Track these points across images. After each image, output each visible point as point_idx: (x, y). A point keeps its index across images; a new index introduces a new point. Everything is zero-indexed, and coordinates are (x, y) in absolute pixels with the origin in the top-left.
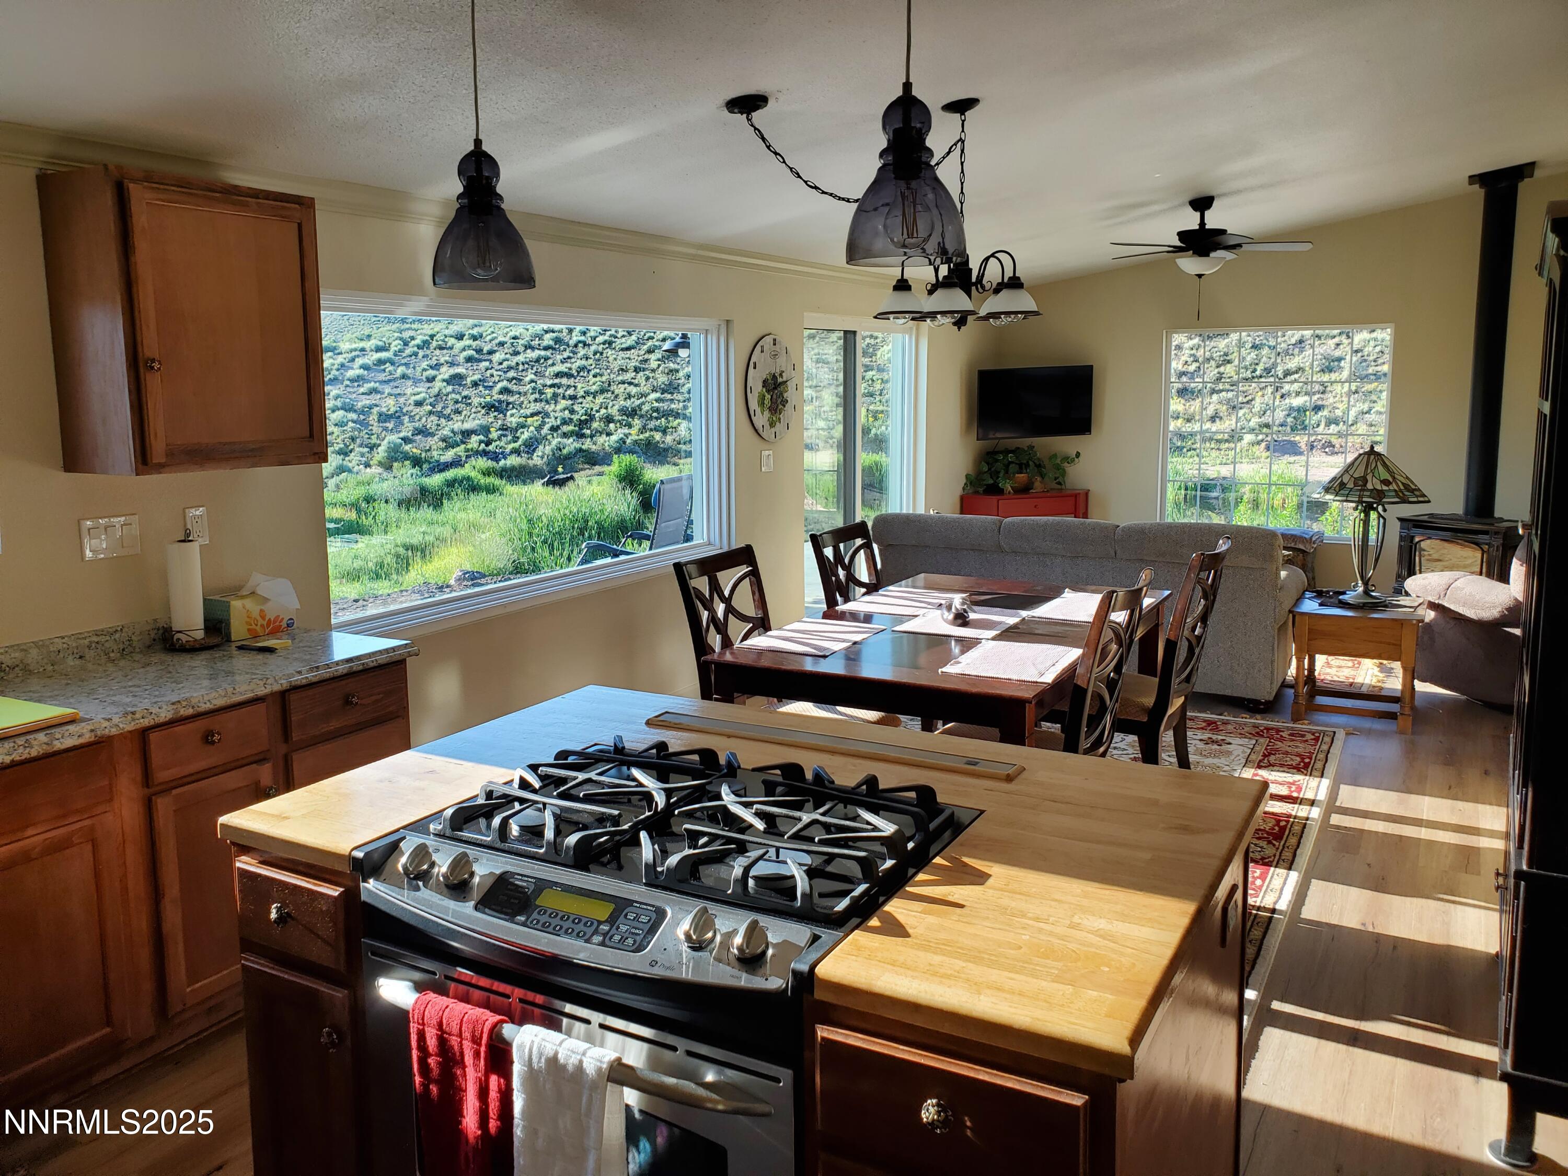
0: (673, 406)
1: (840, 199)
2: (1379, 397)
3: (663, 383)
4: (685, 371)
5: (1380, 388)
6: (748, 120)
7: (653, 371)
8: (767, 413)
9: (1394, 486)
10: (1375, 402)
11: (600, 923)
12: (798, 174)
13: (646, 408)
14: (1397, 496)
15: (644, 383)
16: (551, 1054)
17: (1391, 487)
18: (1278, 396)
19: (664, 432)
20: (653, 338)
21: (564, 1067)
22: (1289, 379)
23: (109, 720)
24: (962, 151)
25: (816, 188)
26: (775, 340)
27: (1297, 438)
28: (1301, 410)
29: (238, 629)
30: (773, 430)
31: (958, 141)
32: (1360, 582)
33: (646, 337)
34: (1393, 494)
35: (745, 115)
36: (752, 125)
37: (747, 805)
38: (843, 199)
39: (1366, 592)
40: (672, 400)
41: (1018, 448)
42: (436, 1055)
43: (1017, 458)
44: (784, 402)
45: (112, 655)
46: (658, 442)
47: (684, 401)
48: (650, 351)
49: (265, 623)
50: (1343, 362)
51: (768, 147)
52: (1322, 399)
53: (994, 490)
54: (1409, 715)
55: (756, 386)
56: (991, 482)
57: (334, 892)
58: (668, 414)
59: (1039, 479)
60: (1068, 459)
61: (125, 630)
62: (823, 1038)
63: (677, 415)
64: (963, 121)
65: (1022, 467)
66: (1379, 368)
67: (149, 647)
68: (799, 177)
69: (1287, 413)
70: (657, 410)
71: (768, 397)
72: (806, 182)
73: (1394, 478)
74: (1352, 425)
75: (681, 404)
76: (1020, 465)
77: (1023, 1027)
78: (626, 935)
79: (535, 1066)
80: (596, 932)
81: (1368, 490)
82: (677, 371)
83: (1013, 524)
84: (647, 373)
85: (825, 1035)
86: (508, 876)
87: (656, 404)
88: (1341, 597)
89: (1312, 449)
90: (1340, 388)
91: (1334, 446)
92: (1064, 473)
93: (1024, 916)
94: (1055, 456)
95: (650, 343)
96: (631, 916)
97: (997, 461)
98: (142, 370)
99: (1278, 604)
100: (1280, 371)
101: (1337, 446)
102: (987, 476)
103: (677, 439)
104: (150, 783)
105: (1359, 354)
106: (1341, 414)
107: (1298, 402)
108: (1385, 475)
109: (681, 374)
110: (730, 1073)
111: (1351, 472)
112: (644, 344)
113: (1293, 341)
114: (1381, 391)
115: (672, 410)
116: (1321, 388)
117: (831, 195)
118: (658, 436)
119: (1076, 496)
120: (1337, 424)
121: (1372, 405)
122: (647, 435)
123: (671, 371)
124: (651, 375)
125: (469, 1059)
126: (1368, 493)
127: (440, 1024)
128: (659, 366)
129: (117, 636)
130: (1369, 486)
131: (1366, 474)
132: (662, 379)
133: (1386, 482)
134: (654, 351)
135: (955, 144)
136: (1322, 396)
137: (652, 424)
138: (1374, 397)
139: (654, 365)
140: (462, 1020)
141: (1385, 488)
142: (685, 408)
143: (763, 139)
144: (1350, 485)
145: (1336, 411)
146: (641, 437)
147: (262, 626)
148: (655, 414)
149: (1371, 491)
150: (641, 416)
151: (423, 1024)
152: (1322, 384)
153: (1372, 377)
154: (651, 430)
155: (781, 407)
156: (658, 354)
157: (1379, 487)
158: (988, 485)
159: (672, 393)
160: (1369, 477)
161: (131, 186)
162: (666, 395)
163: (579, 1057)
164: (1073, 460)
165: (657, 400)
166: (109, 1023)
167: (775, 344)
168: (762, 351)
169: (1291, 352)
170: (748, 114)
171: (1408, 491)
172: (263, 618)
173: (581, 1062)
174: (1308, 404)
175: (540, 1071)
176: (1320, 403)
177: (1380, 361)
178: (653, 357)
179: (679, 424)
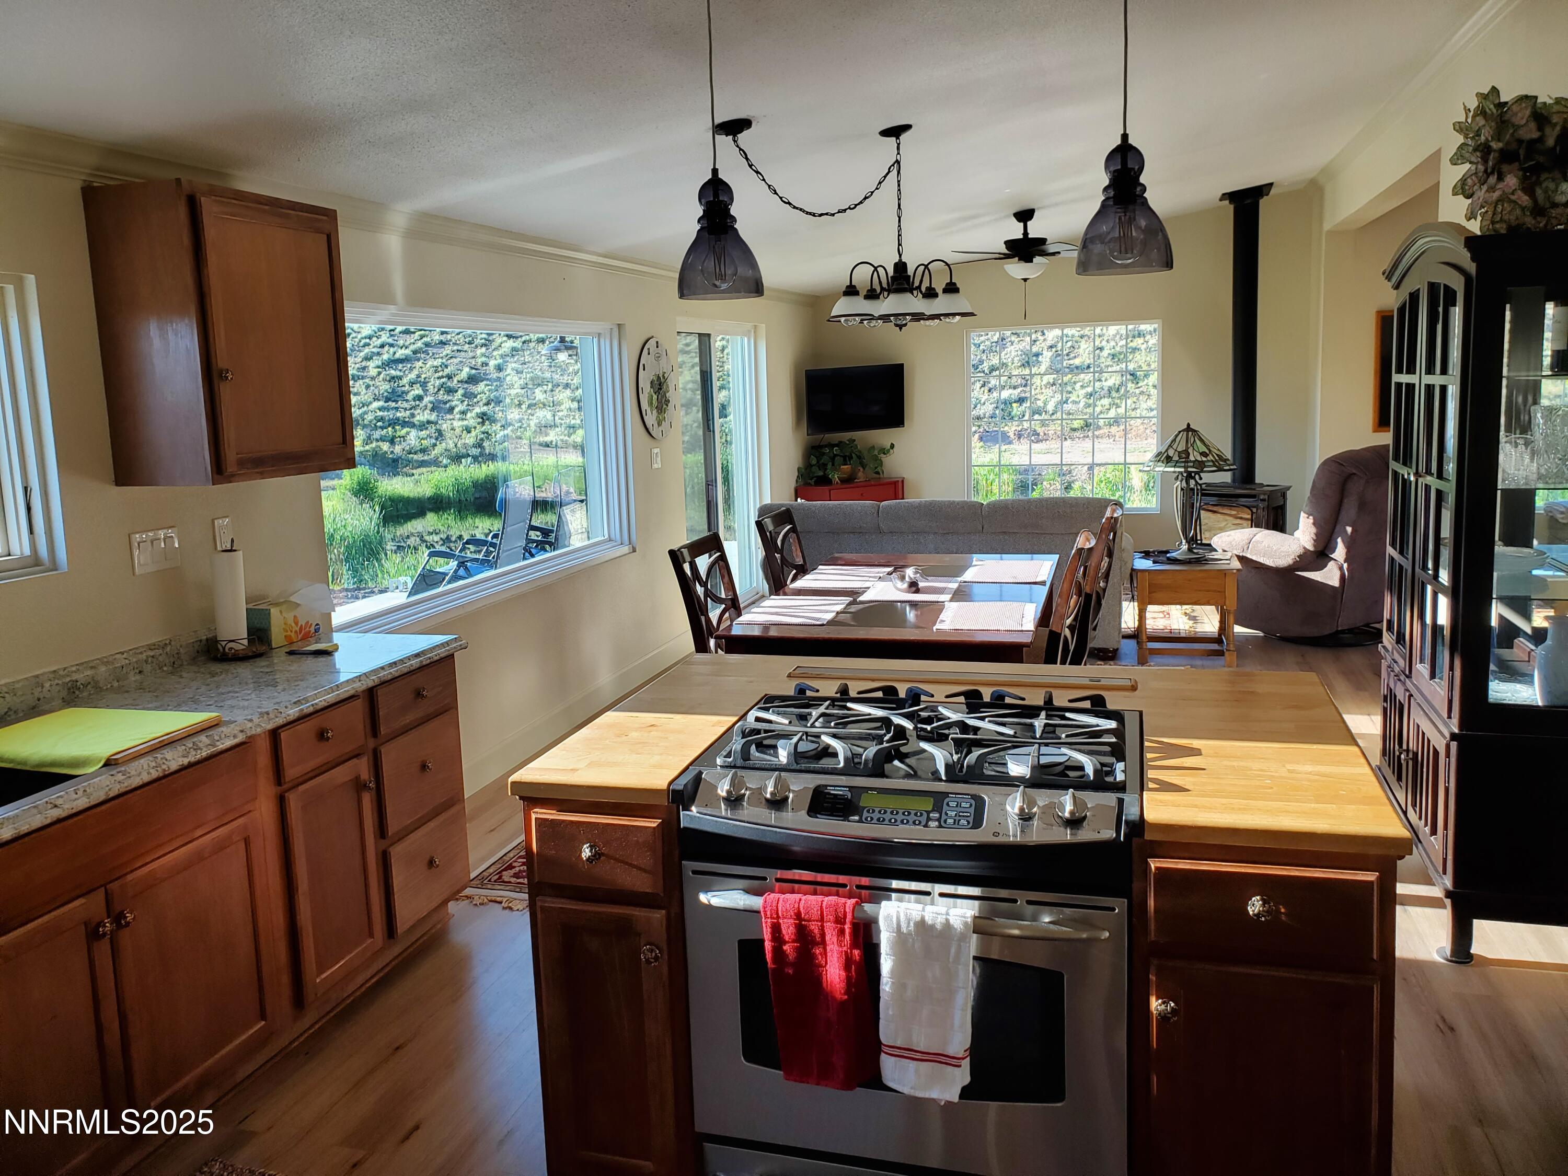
0: (398, 414)
1: (807, 213)
2: (1073, 389)
3: (386, 391)
4: (408, 378)
5: (1073, 380)
6: (735, 141)
7: (373, 378)
8: (655, 412)
9: (1210, 458)
10: (1070, 392)
11: (928, 813)
12: (775, 191)
13: (369, 417)
14: (1214, 466)
15: (364, 391)
16: (919, 918)
17: (1208, 458)
18: (986, 389)
19: (392, 441)
20: (369, 345)
21: (932, 927)
22: (994, 373)
23: (251, 720)
24: (899, 172)
25: (789, 203)
26: (657, 342)
27: (1006, 428)
28: (1008, 403)
29: (277, 636)
30: (660, 428)
31: (894, 163)
32: (1184, 541)
33: (361, 344)
34: (1211, 464)
35: (731, 137)
36: (738, 146)
37: (982, 719)
38: (810, 214)
39: (1190, 550)
40: (397, 409)
41: (841, 442)
42: (793, 941)
43: (841, 451)
44: (667, 402)
45: (165, 669)
46: (386, 453)
47: (411, 409)
48: (368, 358)
49: (298, 629)
50: (1040, 357)
51: (750, 166)
52: (1025, 392)
53: (824, 481)
54: (1233, 651)
55: (645, 385)
56: (821, 473)
57: (653, 823)
58: (394, 423)
59: (861, 470)
60: (884, 451)
61: (173, 643)
62: (1157, 868)
63: (405, 424)
64: (899, 144)
65: (846, 459)
66: (1071, 362)
67: (194, 658)
68: (776, 193)
69: (995, 405)
70: (381, 419)
71: (655, 397)
72: (781, 198)
73: (1210, 451)
74: (1053, 414)
75: (408, 413)
76: (844, 457)
77: (1324, 832)
78: (957, 818)
79: (904, 930)
80: (929, 819)
81: (1191, 461)
82: (400, 378)
83: (890, 507)
84: (367, 380)
85: (1158, 865)
86: (821, 789)
87: (380, 414)
88: (1168, 555)
89: (1019, 438)
90: (1039, 381)
91: (1038, 434)
92: (881, 464)
93: (1251, 770)
94: (873, 447)
95: (367, 350)
96: (953, 804)
97: (824, 454)
98: (216, 381)
99: (1123, 564)
100: (985, 367)
101: (1042, 434)
102: (814, 469)
103: (407, 448)
104: (282, 781)
105: (1054, 350)
106: (1042, 405)
107: (1005, 394)
108: (1203, 449)
109: (405, 381)
110: (1068, 911)
111: (1175, 447)
112: (360, 351)
113: (995, 339)
114: (1075, 383)
115: (398, 419)
116: (1024, 382)
117: (801, 210)
118: (385, 447)
119: (895, 483)
120: (1040, 415)
121: (1068, 395)
122: (374, 445)
123: (393, 378)
124: (371, 383)
125: (831, 936)
126: (1192, 464)
127: (798, 915)
128: (379, 373)
129: (168, 649)
130: (1192, 458)
131: (1187, 448)
132: (385, 387)
133: (1203, 454)
134: (371, 358)
135: (893, 165)
136: (1024, 389)
137: (377, 434)
138: (1069, 389)
139: (373, 372)
140: (821, 907)
141: (1204, 459)
142: (413, 415)
143: (747, 159)
144: (1176, 458)
145: (1038, 402)
146: (367, 448)
147: (296, 632)
148: (379, 424)
149: (1194, 462)
150: (364, 426)
151: (778, 917)
152: (1023, 377)
153: (1067, 370)
154: (377, 440)
155: (665, 406)
156: (377, 361)
157: (1199, 459)
158: (818, 477)
159: (396, 402)
160: (1190, 450)
161: (203, 199)
162: (390, 403)
163: (944, 917)
164: (888, 451)
165: (380, 409)
166: (263, 1017)
167: (657, 347)
168: (649, 354)
169: (994, 349)
170: (735, 136)
171: (1222, 461)
172: (296, 624)
173: (947, 920)
174: (1013, 396)
175: (909, 934)
176: (1023, 395)
177: (1072, 355)
178: (371, 364)
179: (408, 433)
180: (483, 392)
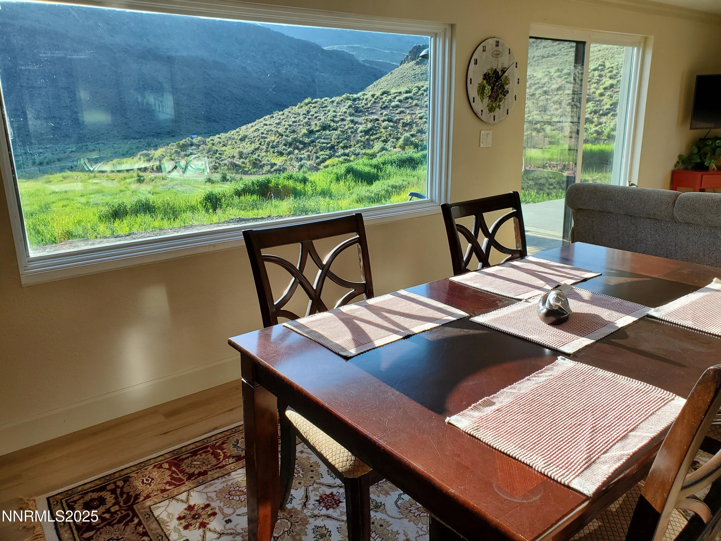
8: (486, 101)
26: (497, 42)
30: (492, 114)
44: (505, 92)
55: (477, 78)
56: (699, 161)
71: (488, 87)
83: (688, 198)
97: (706, 145)
155: (501, 96)
158: (696, 163)
167: (497, 46)
168: (485, 51)
180: (589, 107)
